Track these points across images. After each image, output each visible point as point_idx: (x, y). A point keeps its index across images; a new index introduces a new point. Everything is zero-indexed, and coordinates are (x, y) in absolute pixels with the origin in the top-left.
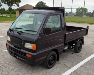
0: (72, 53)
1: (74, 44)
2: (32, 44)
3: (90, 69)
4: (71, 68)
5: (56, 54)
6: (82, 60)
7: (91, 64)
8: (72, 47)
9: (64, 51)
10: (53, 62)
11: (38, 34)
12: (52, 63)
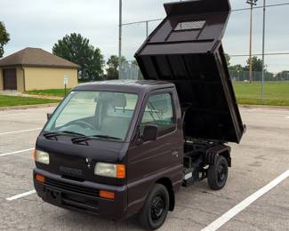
0: (202, 190)
1: (206, 167)
2: (115, 166)
3: (253, 225)
4: (206, 226)
5: (167, 192)
6: (232, 206)
7: (256, 213)
8: (200, 175)
9: (185, 184)
10: (161, 211)
11: (129, 140)
12: (158, 215)
